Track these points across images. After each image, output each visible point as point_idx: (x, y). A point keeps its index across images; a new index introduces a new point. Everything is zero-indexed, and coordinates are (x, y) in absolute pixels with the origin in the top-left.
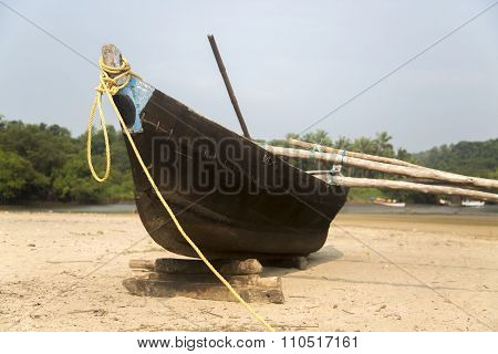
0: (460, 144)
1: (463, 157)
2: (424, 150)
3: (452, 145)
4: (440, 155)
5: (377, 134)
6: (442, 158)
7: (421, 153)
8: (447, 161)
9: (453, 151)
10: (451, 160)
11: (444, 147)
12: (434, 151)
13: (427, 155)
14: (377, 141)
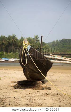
0: (63, 40)
1: (64, 45)
2: (50, 42)
3: (60, 40)
4: (55, 44)
5: (34, 36)
6: (56, 45)
7: (49, 43)
8: (58, 46)
9: (60, 42)
10: (60, 46)
11: (57, 41)
12: (53, 42)
13: (51, 44)
14: (34, 39)
